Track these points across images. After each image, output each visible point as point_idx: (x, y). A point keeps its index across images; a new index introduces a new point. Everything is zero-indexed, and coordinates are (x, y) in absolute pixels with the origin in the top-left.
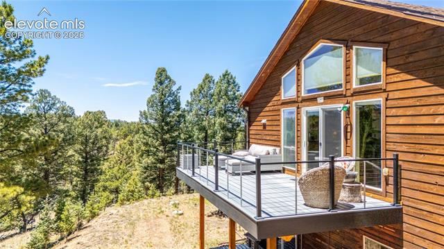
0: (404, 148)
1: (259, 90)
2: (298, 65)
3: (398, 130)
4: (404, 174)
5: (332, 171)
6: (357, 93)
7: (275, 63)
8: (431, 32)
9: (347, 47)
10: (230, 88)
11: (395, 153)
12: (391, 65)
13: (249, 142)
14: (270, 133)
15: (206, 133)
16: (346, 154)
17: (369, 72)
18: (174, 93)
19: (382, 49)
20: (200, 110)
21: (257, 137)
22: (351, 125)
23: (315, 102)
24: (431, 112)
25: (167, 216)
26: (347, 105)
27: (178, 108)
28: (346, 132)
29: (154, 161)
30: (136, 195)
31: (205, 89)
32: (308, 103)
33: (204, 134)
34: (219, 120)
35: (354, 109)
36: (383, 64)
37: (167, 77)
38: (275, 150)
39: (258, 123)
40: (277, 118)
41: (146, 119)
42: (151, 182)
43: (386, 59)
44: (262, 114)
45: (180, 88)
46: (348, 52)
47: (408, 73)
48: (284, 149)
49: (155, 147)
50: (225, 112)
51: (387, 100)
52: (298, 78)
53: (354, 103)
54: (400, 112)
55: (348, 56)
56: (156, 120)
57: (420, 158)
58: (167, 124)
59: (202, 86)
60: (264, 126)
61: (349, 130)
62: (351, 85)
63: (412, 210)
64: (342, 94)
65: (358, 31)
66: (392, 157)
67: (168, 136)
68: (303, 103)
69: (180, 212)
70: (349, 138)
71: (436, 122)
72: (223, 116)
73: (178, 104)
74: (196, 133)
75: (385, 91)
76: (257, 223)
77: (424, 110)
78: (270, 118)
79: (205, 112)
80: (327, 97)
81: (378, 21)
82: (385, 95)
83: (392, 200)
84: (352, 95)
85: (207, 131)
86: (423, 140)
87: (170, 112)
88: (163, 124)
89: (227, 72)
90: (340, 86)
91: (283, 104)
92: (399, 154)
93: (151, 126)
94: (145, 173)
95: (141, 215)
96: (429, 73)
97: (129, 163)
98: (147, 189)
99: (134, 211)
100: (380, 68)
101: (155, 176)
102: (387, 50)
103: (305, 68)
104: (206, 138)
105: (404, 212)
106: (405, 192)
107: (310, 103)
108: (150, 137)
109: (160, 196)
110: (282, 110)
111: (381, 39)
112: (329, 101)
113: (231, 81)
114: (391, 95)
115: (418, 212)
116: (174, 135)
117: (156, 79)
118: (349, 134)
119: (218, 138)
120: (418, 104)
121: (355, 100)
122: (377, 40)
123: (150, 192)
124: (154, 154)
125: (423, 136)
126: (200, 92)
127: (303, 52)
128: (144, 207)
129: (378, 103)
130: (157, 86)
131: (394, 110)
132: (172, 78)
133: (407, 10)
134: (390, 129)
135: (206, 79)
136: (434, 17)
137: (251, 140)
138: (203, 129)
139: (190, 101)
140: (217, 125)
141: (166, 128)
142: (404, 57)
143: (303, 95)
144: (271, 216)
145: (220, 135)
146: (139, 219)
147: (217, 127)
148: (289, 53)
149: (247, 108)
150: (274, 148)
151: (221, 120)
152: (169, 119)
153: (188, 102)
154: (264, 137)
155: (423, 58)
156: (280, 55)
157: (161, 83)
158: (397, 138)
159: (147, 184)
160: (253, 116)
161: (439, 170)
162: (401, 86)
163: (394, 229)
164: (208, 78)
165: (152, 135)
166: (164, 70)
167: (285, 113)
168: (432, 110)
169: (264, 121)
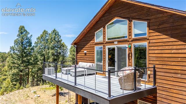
0: (157, 63)
1: (83, 38)
2: (104, 28)
3: (154, 55)
4: (157, 73)
5: (135, 73)
6: (134, 40)
8: (170, 16)
9: (129, 21)
10: (56, 37)
11: (154, 65)
12: (151, 29)
13: (77, 61)
14: (89, 57)
15: (44, 57)
16: (129, 66)
17: (140, 31)
18: (28, 38)
19: (147, 22)
20: (41, 47)
21: (82, 59)
22: (132, 54)
23: (113, 44)
24: (170, 48)
25: (32, 98)
26: (130, 45)
28: (129, 56)
29: (18, 71)
31: (44, 37)
32: (109, 44)
33: (43, 58)
34: (51, 51)
35: (133, 47)
36: (147, 29)
37: (25, 31)
38: (93, 64)
39: (82, 53)
40: (93, 50)
41: (14, 50)
42: (16, 82)
43: (149, 26)
44: (84, 48)
45: (31, 36)
46: (130, 23)
47: (159, 32)
48: (96, 64)
49: (18, 64)
50: (54, 47)
51: (149, 43)
52: (104, 33)
53: (133, 44)
54: (156, 48)
55: (130, 24)
56: (18, 51)
57: (165, 67)
58: (25, 53)
59: (42, 35)
60: (85, 54)
61: (130, 55)
62: (132, 37)
63: (161, 88)
64: (127, 41)
65: (135, 14)
66: (153, 67)
67: (25, 59)
68: (107, 44)
69: (38, 96)
70: (130, 59)
71: (172, 52)
72: (53, 49)
73: (31, 43)
74: (39, 57)
75: (148, 39)
77: (167, 47)
78: (89, 50)
79: (44, 47)
80: (119, 42)
81: (145, 11)
82: (148, 41)
83: (153, 84)
84: (132, 41)
85: (45, 56)
86: (166, 59)
87: (26, 47)
88: (23, 53)
89: (55, 29)
90: (126, 37)
91: (96, 44)
92: (156, 65)
93: (16, 54)
94: (13, 77)
95: (17, 99)
96: (169, 33)
98: (15, 85)
99: (12, 97)
100: (146, 30)
101: (19, 78)
102: (149, 23)
103: (107, 29)
104: (44, 60)
105: (157, 89)
106: (157, 81)
107: (110, 44)
108: (16, 59)
109: (23, 88)
110: (95, 47)
111: (146, 18)
112: (120, 43)
113: (57, 34)
114: (151, 41)
115: (164, 88)
116: (28, 58)
117: (19, 31)
118: (130, 57)
119: (51, 60)
120: (164, 45)
121: (134, 43)
122: (144, 18)
123: (17, 87)
124: (18, 68)
125: (166, 58)
126: (42, 38)
127: (107, 22)
128: (17, 95)
129: (145, 44)
130: (19, 34)
131: (153, 47)
132: (27, 31)
133: (161, 7)
134: (150, 55)
135: (44, 32)
136: (174, 10)
137: (78, 60)
138: (43, 55)
139: (36, 42)
140: (50, 53)
141: (24, 55)
142: (157, 26)
143: (106, 40)
144: (114, 97)
145: (52, 58)
146: (16, 101)
147: (50, 54)
148: (99, 22)
149: (76, 46)
150: (92, 63)
151: (52, 51)
152: (26, 51)
154: (86, 59)
155: (166, 26)
156: (94, 23)
157: (22, 33)
158: (154, 59)
160: (78, 49)
161: (173, 71)
162: (156, 37)
163: (153, 96)
164: (45, 32)
165: (16, 58)
166: (23, 27)
167: (97, 48)
168: (170, 47)
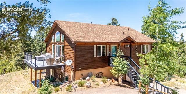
2: (55, 35)
5: (51, 59)
6: (62, 43)
7: (51, 33)
12: (65, 39)
14: (50, 50)
21: (48, 51)
23: (57, 44)
25: (23, 75)
27: (30, 38)
29: (20, 58)
30: (13, 70)
35: (61, 46)
42: (19, 66)
44: (49, 45)
49: (21, 53)
51: (64, 45)
52: (55, 38)
64: (60, 43)
68: (55, 44)
69: (28, 73)
71: (68, 50)
73: (31, 37)
76: (35, 68)
90: (60, 41)
91: (53, 43)
94: (17, 62)
97: (10, 59)
98: (18, 68)
99: (12, 74)
101: (21, 63)
102: (64, 36)
109: (22, 70)
110: (52, 45)
120: (67, 47)
123: (18, 69)
124: (21, 55)
127: (55, 32)
128: (15, 73)
143: (55, 42)
144: (38, 67)
146: (13, 76)
148: (53, 32)
149: (46, 43)
153: (34, 36)
159: (18, 66)
160: (47, 45)
162: (66, 43)
169: (49, 47)
